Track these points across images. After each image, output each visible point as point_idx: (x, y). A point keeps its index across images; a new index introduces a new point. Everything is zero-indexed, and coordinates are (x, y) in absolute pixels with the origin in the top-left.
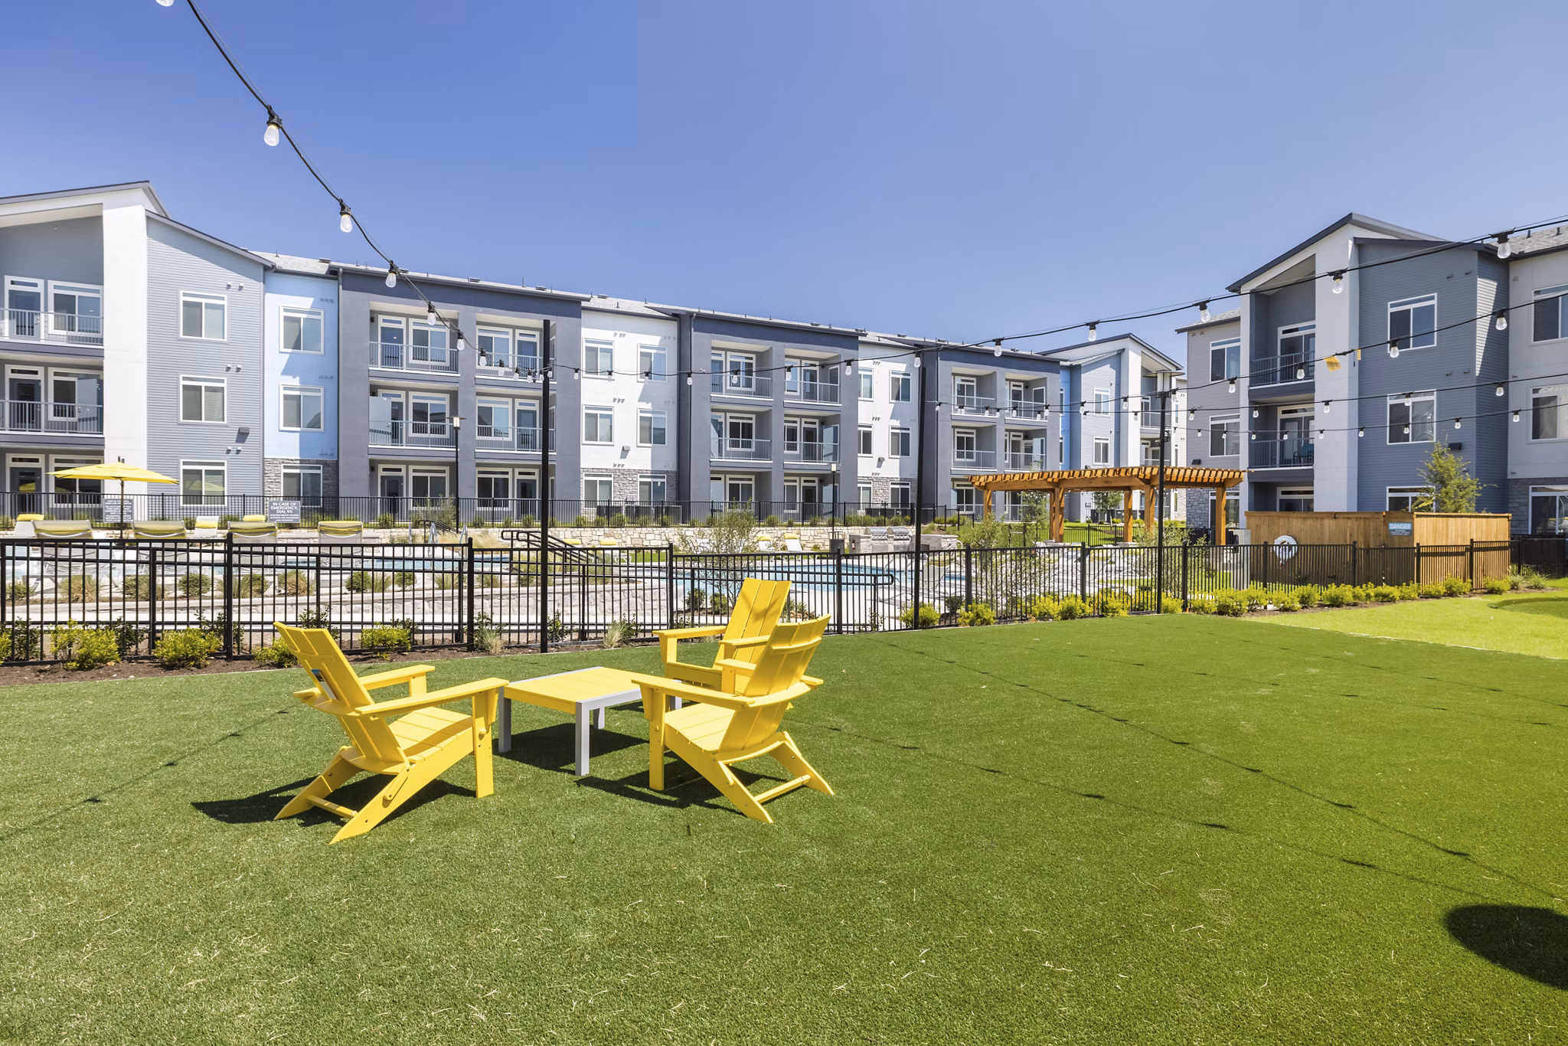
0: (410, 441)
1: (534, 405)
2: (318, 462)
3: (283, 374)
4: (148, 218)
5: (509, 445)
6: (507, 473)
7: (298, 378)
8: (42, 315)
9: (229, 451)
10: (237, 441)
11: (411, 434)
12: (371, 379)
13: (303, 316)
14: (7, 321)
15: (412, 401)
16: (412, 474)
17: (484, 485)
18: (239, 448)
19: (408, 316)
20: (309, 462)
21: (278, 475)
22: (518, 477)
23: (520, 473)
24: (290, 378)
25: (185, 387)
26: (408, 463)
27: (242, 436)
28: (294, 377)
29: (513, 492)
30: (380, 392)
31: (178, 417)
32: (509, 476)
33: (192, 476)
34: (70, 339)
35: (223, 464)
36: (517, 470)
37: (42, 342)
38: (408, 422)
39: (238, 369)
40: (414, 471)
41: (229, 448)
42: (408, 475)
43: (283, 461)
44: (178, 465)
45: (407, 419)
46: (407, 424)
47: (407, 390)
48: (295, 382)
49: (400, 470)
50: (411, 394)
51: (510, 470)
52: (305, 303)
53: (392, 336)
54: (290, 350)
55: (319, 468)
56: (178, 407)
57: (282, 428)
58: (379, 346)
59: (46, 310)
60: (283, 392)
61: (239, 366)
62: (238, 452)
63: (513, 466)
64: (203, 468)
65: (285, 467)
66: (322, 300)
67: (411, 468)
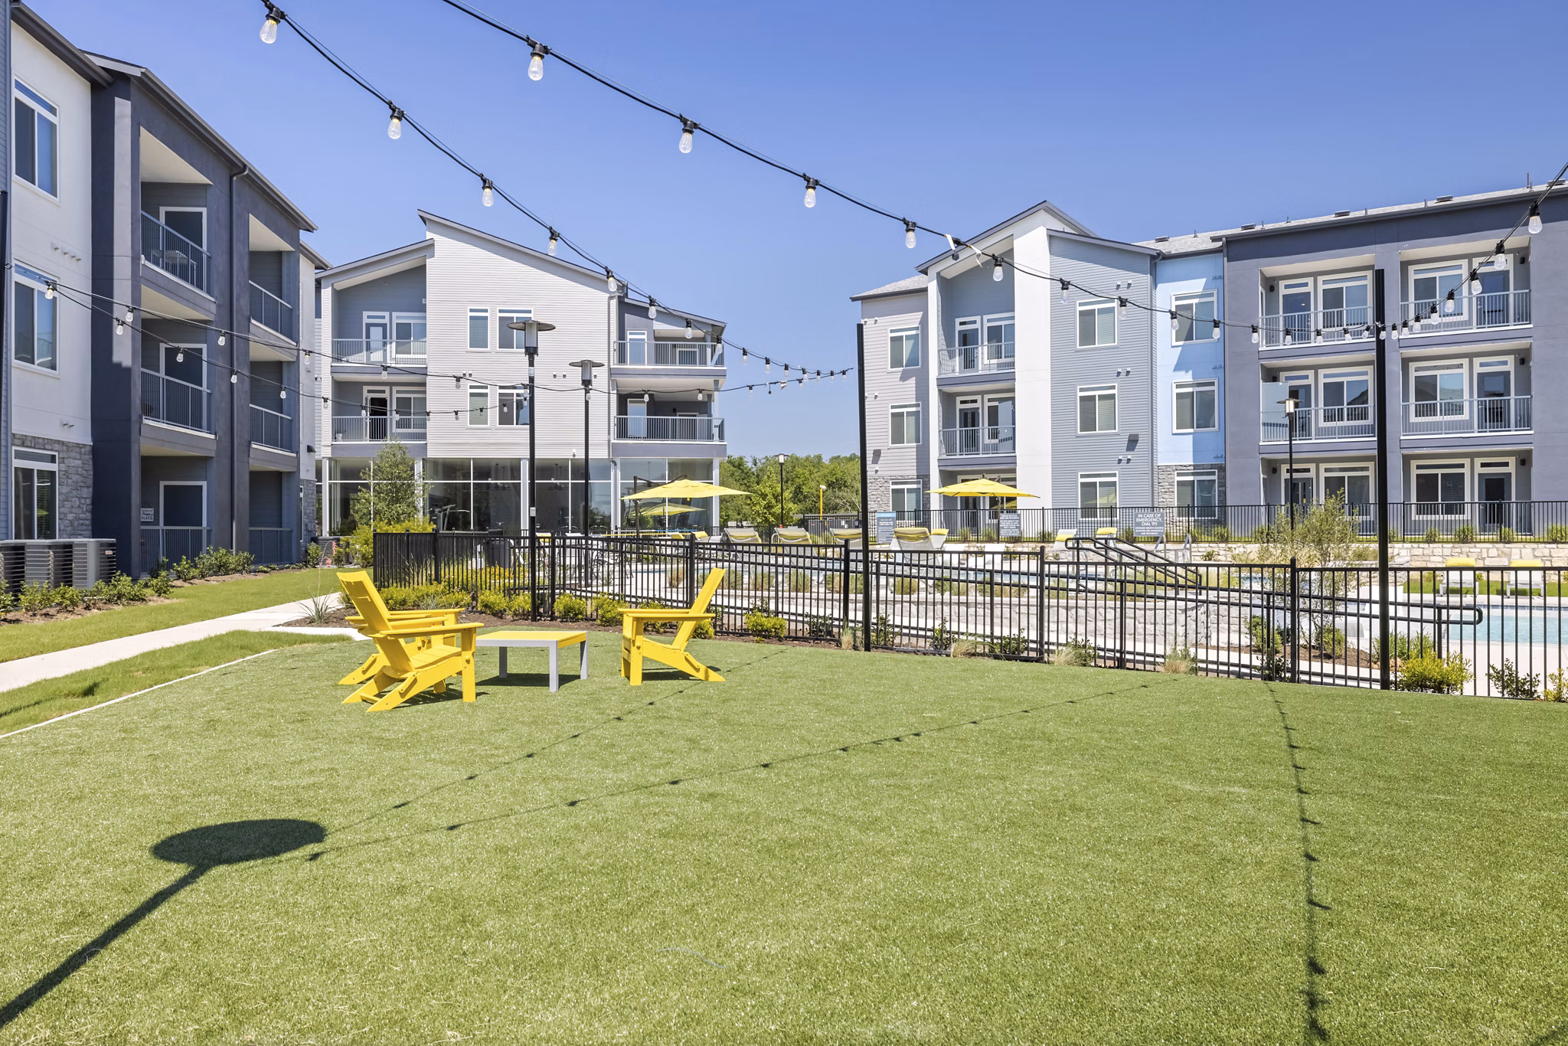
0: (1321, 432)
1: (1505, 363)
2: (1212, 466)
3: (1174, 370)
4: (1050, 237)
5: (1467, 426)
6: (1462, 466)
7: (1190, 372)
8: (980, 348)
9: (1120, 461)
10: (1128, 450)
11: (1322, 424)
12: (1264, 362)
13: (1195, 301)
14: (957, 358)
15: (1322, 381)
16: (1323, 475)
17: (1427, 486)
18: (1129, 457)
19: (1315, 275)
20: (1202, 467)
21: (1171, 484)
22: (1479, 470)
23: (1483, 465)
24: (1183, 373)
25: (1082, 398)
26: (1318, 461)
27: (1133, 442)
28: (1187, 372)
29: (1471, 492)
30: (1283, 375)
31: (1076, 430)
32: (1466, 471)
33: (1089, 489)
34: (999, 366)
35: (1114, 475)
36: (1478, 461)
37: (980, 373)
38: (1318, 408)
39: (1128, 373)
40: (1327, 470)
41: (1120, 457)
42: (1319, 475)
43: (1177, 468)
44: (1077, 478)
45: (1317, 404)
46: (1317, 412)
47: (1316, 368)
48: (1187, 377)
49: (1308, 470)
50: (1321, 372)
51: (1467, 462)
52: (1197, 285)
53: (1298, 303)
54: (1181, 343)
55: (1213, 474)
56: (1076, 419)
57: (1176, 431)
58: (1281, 319)
59: (982, 343)
60: (1176, 391)
61: (1128, 369)
62: (1129, 460)
63: (1472, 456)
64: (1098, 480)
65: (1179, 475)
66: (1215, 278)
67: (1323, 466)
